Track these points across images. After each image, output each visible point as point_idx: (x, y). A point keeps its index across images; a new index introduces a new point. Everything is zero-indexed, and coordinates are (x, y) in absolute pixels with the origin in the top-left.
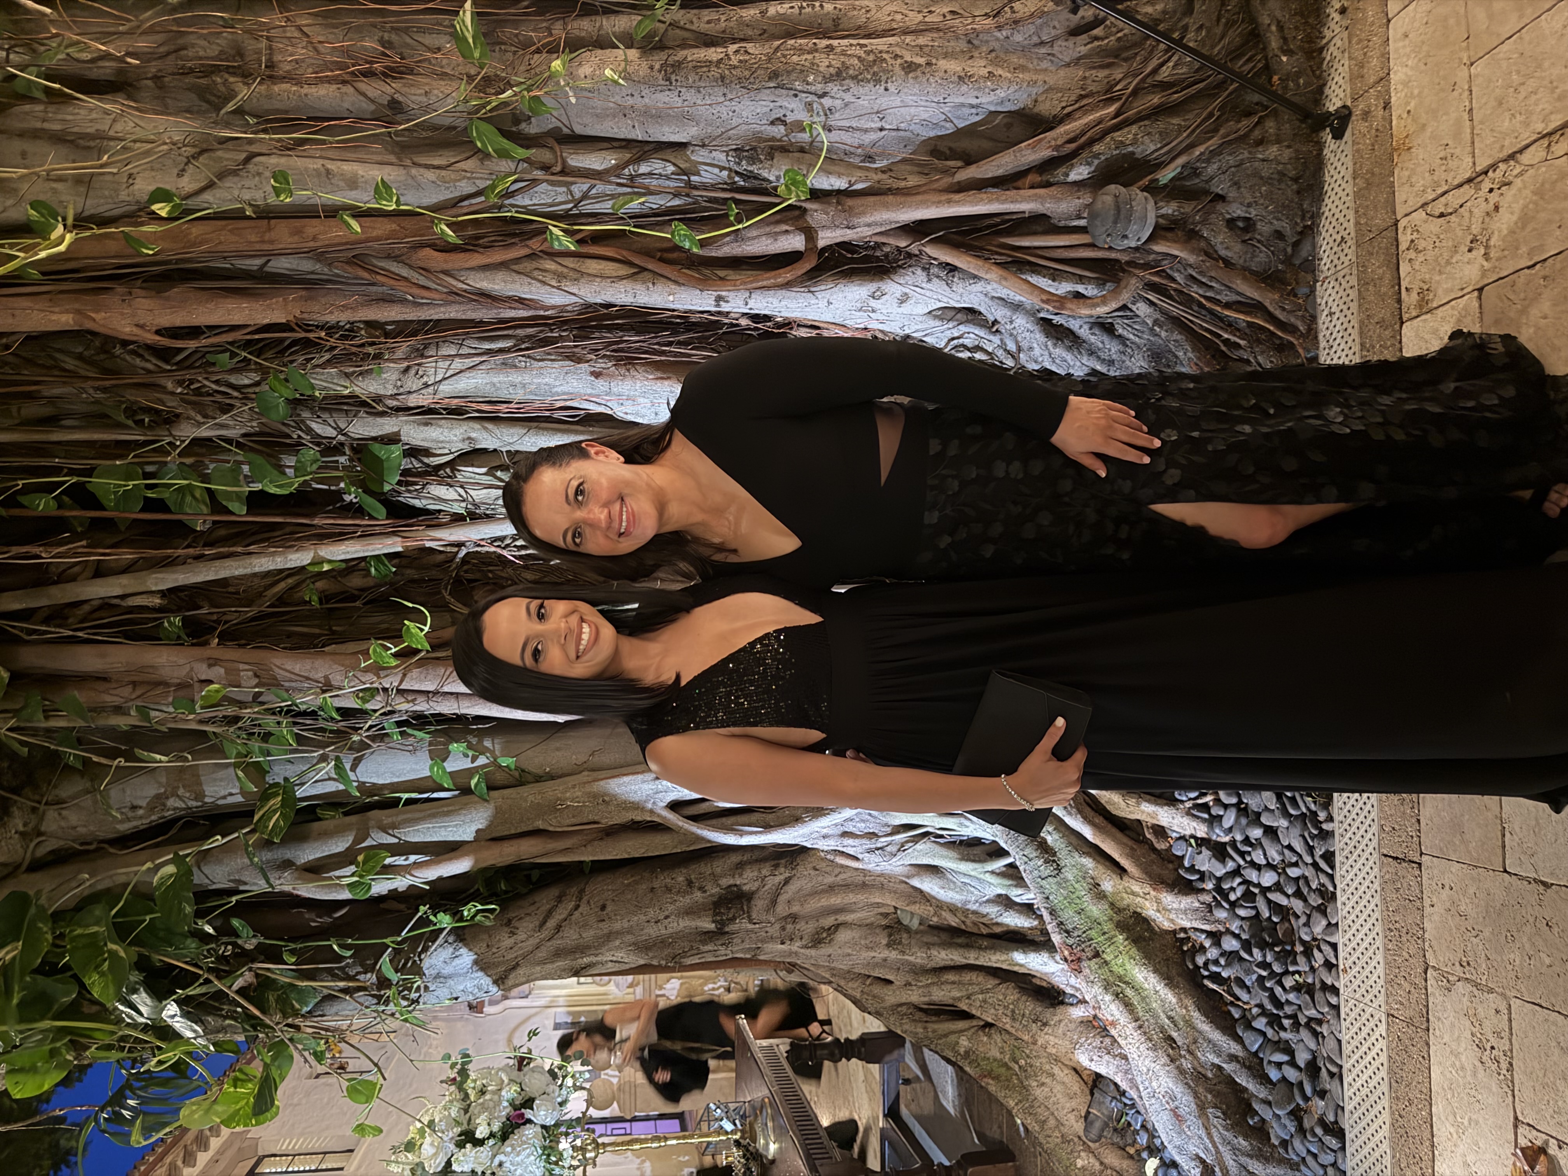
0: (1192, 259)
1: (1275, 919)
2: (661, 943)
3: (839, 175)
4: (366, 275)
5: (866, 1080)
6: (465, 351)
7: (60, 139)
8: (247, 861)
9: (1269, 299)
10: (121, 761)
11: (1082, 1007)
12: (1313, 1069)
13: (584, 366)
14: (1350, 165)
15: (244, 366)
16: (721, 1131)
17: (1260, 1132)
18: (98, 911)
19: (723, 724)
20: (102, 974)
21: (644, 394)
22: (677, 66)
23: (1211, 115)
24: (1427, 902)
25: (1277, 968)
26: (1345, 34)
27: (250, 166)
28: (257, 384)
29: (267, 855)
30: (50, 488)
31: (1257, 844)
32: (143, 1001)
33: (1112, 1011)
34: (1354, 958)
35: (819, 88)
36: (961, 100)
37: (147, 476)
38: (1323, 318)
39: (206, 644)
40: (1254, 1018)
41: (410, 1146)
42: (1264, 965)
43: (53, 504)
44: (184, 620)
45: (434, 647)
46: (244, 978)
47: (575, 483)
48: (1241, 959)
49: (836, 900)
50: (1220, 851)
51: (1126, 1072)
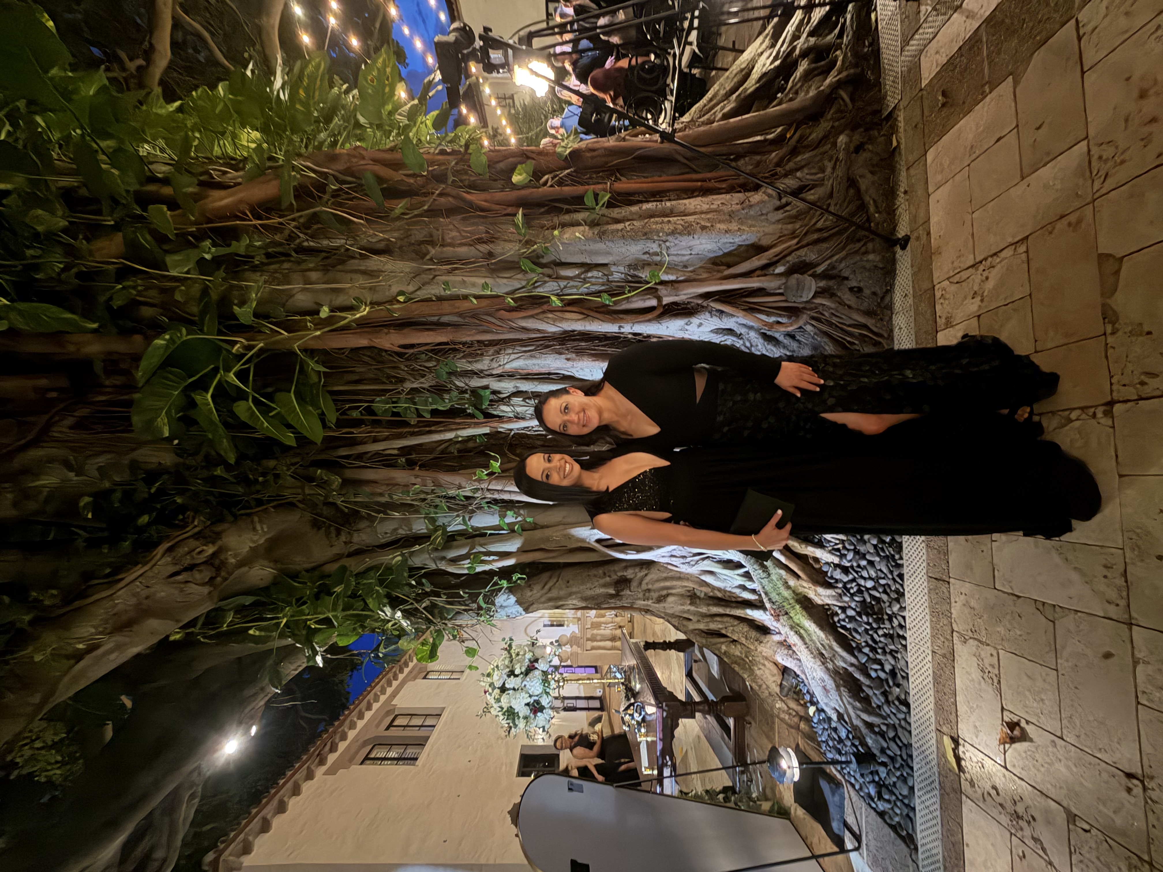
0: (833, 305)
1: (873, 603)
2: (592, 598)
3: (672, 274)
4: (477, 322)
5: (677, 659)
6: (515, 351)
7: (364, 273)
8: (428, 556)
9: (869, 322)
10: (382, 515)
11: (778, 636)
12: (893, 673)
13: (563, 356)
14: (910, 261)
15: (430, 359)
16: (615, 678)
17: (866, 700)
18: (372, 573)
19: (627, 510)
20: (373, 599)
21: (587, 367)
22: (604, 233)
23: (841, 242)
24: (953, 601)
25: (875, 625)
26: (907, 203)
27: (435, 281)
28: (435, 366)
29: (436, 554)
30: (358, 408)
31: (864, 568)
32: (388, 610)
33: (793, 639)
34: (914, 623)
35: (664, 238)
36: (726, 240)
37: (394, 403)
38: (896, 330)
39: (414, 469)
40: (863, 647)
41: (489, 675)
42: (868, 623)
43: (359, 414)
44: (406, 459)
45: (503, 471)
46: (426, 603)
47: (564, 405)
48: (856, 620)
49: (668, 584)
50: (846, 570)
51: (800, 667)
